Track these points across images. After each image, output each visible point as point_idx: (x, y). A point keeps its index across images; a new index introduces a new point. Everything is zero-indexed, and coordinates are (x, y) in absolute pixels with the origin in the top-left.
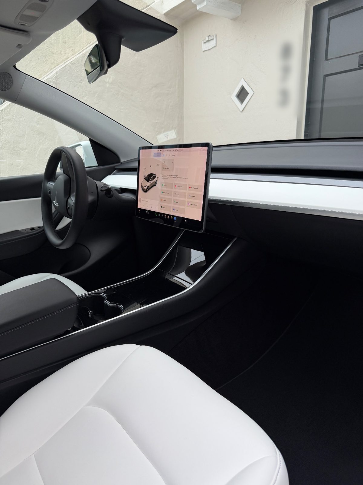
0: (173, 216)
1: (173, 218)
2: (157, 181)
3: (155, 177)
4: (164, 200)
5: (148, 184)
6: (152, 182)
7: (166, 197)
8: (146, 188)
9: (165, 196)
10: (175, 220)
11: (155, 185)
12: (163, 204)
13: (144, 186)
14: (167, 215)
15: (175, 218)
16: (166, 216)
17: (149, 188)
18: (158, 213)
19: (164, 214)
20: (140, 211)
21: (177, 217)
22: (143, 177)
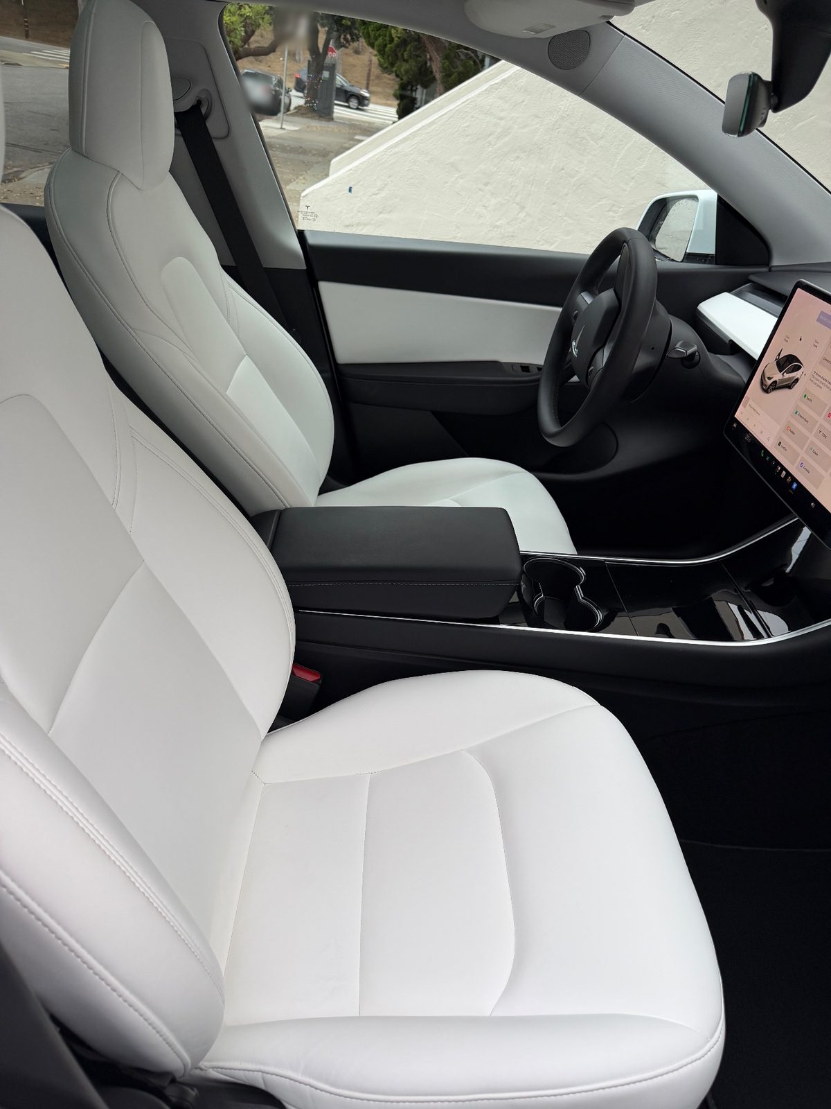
0: (794, 480)
1: (792, 483)
2: (797, 380)
3: (800, 367)
4: (792, 432)
5: (778, 376)
6: (787, 376)
7: (800, 427)
8: (769, 382)
9: (798, 426)
10: (792, 489)
11: (789, 387)
12: (787, 439)
13: (767, 375)
14: (783, 468)
15: (795, 485)
16: (779, 468)
17: (775, 386)
18: (767, 453)
19: (778, 463)
20: (735, 425)
21: (800, 485)
22: (775, 356)
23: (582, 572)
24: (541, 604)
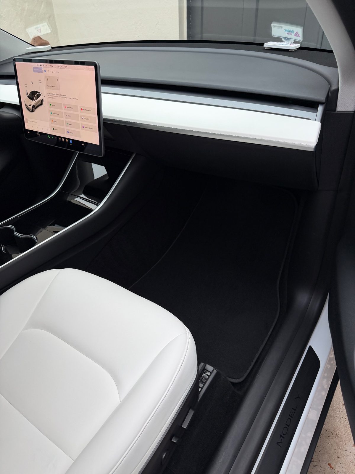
0: (69, 139)
1: (69, 141)
2: (42, 100)
3: (40, 95)
4: (55, 122)
5: (33, 103)
6: (37, 101)
7: (56, 118)
8: (31, 107)
9: (55, 118)
10: (71, 144)
11: (41, 104)
12: (55, 126)
13: (28, 105)
14: (62, 138)
15: (71, 141)
16: (60, 139)
17: (35, 108)
18: (51, 135)
19: (58, 137)
20: (29, 132)
21: (73, 140)
22: (26, 95)
23: (11, 226)
24: (5, 250)
